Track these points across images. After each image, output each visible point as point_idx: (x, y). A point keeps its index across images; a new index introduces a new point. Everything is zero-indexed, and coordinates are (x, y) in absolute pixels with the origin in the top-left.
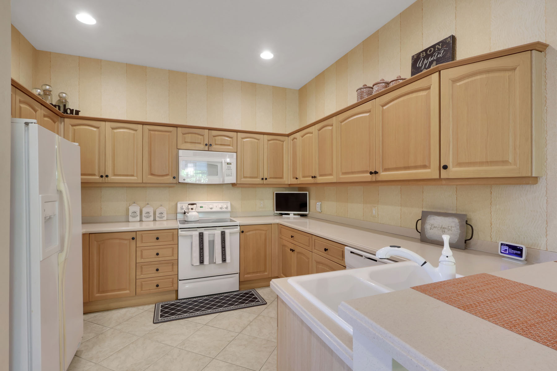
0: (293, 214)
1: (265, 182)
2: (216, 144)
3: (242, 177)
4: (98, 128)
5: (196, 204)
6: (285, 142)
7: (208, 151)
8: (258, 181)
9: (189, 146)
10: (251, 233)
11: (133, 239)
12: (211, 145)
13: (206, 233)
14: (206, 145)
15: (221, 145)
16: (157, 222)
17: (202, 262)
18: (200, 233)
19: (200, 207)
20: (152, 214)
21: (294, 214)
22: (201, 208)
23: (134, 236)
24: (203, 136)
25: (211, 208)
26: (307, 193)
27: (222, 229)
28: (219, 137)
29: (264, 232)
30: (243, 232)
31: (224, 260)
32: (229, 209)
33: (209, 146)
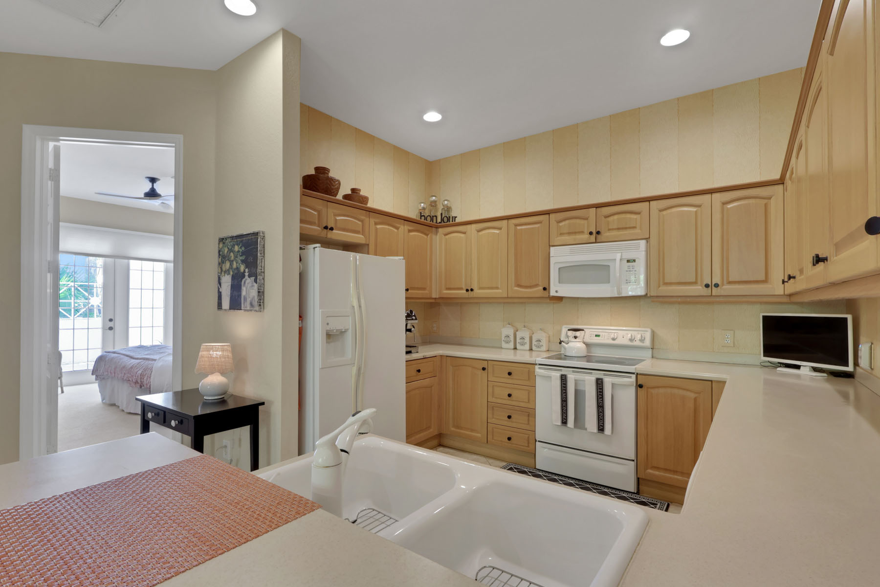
0: (808, 369)
1: (715, 291)
2: (609, 230)
3: (661, 283)
4: (465, 233)
5: (583, 330)
6: (773, 201)
7: (596, 242)
8: (698, 290)
9: (566, 239)
10: (661, 391)
11: (484, 369)
12: (598, 233)
13: (571, 377)
14: (591, 233)
15: (619, 229)
16: (534, 353)
17: (564, 422)
18: (562, 376)
19: (596, 336)
20: (527, 340)
21: (815, 369)
22: (597, 338)
23: (485, 367)
24: (587, 219)
25: (614, 339)
26: (845, 320)
27: (600, 375)
28: (616, 217)
29: (693, 395)
30: (641, 386)
31: (601, 428)
32: (648, 343)
33: (597, 235)
